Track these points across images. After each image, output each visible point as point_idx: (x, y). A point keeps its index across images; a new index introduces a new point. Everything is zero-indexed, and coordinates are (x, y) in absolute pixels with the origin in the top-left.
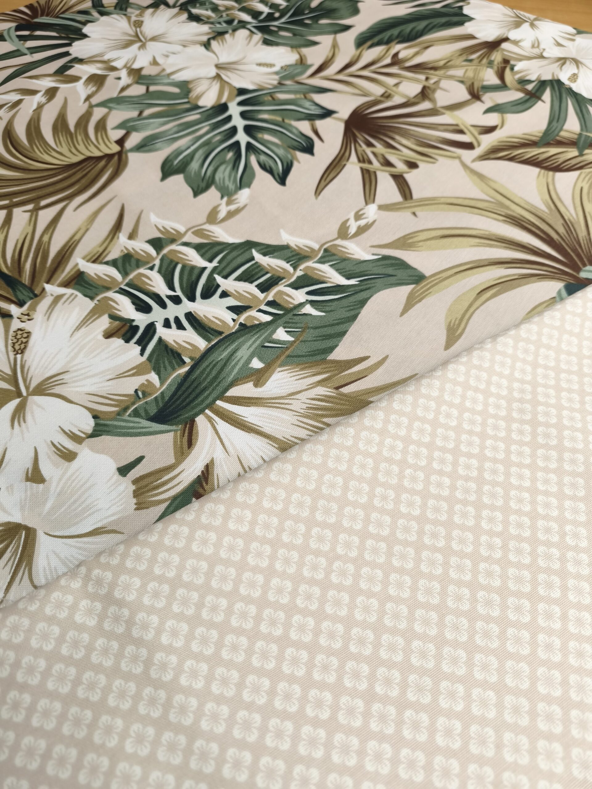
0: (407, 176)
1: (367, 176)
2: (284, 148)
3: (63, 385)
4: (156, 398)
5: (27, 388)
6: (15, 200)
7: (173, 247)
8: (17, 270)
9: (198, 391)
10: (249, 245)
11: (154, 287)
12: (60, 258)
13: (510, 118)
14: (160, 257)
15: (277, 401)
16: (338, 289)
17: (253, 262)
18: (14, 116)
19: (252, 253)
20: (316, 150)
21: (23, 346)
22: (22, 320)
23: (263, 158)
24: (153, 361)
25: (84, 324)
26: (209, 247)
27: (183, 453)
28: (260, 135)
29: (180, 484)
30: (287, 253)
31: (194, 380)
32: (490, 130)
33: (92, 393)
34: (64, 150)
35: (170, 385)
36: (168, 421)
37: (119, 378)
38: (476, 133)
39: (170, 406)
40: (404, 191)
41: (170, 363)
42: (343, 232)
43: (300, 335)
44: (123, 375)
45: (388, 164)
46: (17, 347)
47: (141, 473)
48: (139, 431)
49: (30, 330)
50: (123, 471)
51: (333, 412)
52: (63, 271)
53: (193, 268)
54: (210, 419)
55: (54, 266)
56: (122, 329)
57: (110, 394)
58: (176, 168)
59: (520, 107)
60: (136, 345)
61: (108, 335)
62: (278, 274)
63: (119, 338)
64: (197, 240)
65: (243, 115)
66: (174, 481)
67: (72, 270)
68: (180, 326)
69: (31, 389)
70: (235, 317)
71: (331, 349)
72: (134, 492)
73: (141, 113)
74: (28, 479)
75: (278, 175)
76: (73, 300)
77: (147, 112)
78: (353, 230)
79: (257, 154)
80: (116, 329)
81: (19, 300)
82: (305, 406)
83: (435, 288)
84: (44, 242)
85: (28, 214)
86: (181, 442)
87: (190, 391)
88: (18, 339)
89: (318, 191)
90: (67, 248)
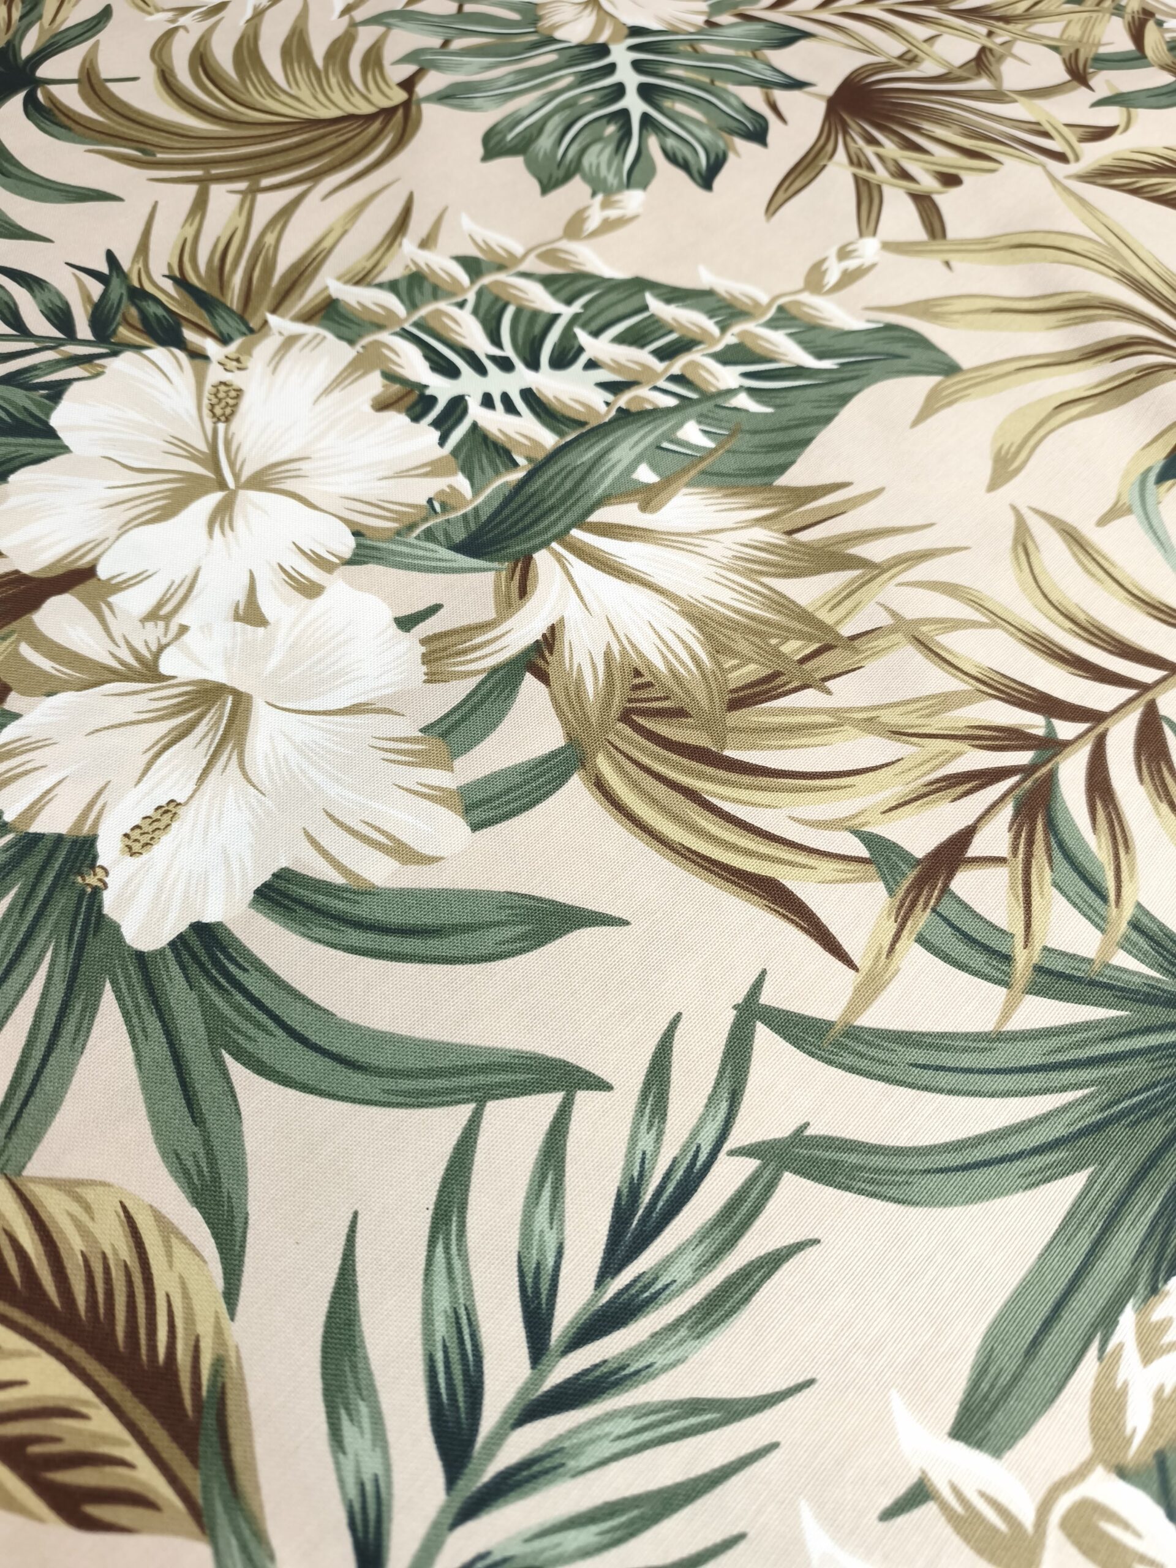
0: (938, 199)
1: (864, 189)
2: (712, 130)
3: (300, 479)
4: (465, 516)
5: (236, 476)
6: (214, 172)
7: (501, 277)
8: (217, 283)
9: (538, 511)
10: (639, 285)
11: (464, 337)
12: (296, 275)
13: (1144, 116)
14: (476, 287)
15: (680, 539)
16: (798, 371)
17: (645, 315)
18: (211, 30)
19: (644, 299)
20: (771, 137)
21: (228, 411)
22: (228, 367)
23: (671, 142)
24: (462, 456)
25: (338, 385)
26: (565, 281)
27: (510, 605)
28: (667, 104)
29: (504, 651)
30: (711, 302)
31: (533, 495)
32: (1102, 133)
33: (352, 497)
34: (305, 93)
35: (490, 498)
36: (486, 554)
37: (401, 477)
38: (1073, 140)
39: (489, 532)
40: (931, 225)
41: (492, 463)
42: (814, 279)
43: (727, 442)
44: (407, 474)
45: (904, 175)
46: (218, 411)
47: (437, 630)
48: (434, 564)
49: (243, 387)
50: (406, 623)
51: (780, 571)
52: (301, 296)
53: (535, 314)
54: (559, 558)
55: (286, 286)
56: (406, 399)
57: (384, 501)
58: (509, 145)
59: (1164, 100)
60: (432, 429)
61: (382, 405)
62: (690, 335)
63: (399, 411)
64: (547, 269)
65: (637, 66)
66: (494, 645)
67: (316, 296)
68: (510, 407)
69: (243, 479)
70: (610, 397)
71: (783, 468)
72: (423, 655)
73: (446, 43)
74: (237, 617)
75: (700, 172)
76: (319, 344)
77: (458, 44)
78: (832, 277)
79: (661, 135)
80: (395, 398)
81: (221, 333)
82: (730, 553)
83: (979, 389)
84: (266, 246)
85: (238, 197)
86: (508, 587)
87: (525, 510)
88: (220, 400)
89: (773, 206)
90: (310, 260)
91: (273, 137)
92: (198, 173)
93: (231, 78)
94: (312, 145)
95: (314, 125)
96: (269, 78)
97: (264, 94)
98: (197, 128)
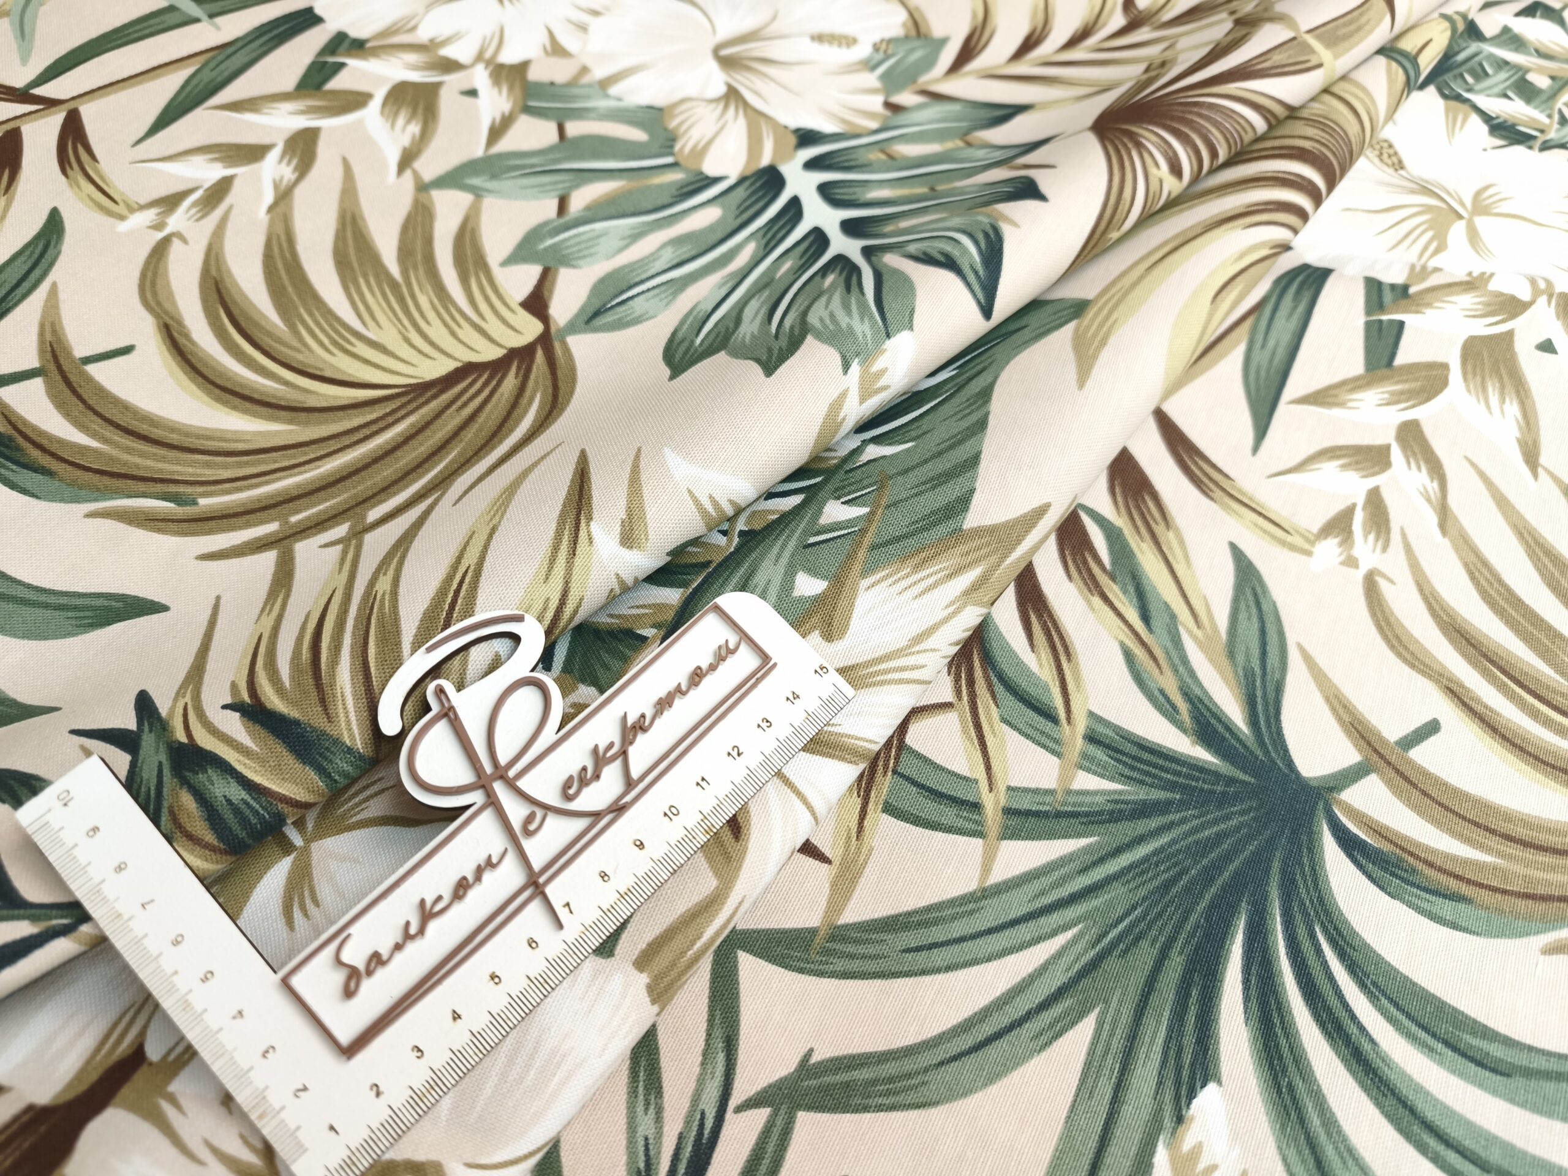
91: (367, 431)
92: (272, 527)
93: (276, 325)
94: (427, 433)
95: (421, 395)
96: (329, 314)
97: (331, 347)
98: (246, 433)
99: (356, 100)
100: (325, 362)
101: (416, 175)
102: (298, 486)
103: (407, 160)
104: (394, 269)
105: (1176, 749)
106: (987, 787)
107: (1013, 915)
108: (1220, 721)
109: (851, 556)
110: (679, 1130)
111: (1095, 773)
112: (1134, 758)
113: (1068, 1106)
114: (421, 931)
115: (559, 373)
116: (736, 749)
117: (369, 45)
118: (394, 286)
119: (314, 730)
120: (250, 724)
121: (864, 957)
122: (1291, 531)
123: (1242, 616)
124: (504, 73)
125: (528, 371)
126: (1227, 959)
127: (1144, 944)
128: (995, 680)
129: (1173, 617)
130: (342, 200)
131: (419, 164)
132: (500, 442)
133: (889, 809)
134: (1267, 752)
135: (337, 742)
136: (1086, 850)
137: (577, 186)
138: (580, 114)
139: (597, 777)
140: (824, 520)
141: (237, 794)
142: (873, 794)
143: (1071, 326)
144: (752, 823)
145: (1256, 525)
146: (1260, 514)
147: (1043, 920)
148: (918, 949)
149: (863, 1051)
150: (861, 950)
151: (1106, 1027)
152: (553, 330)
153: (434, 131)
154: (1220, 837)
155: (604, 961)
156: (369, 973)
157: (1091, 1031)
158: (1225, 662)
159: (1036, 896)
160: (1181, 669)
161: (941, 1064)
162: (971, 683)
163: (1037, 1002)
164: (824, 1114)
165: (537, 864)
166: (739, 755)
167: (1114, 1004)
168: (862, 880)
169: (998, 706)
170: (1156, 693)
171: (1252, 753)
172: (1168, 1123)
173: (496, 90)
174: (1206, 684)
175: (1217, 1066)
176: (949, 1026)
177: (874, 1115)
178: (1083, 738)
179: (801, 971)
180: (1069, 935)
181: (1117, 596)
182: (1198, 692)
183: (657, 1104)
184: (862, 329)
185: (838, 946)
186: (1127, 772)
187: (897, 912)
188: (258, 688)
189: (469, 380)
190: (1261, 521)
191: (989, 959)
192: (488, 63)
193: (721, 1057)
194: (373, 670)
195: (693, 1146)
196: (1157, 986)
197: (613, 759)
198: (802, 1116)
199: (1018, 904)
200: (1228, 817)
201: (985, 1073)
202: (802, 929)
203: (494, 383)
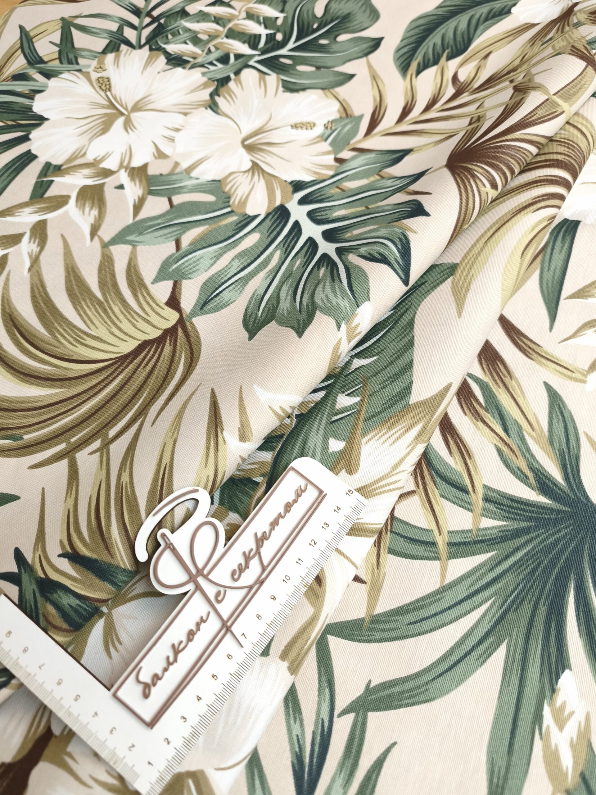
6: (71, 441)
18: (6, 288)
34: (102, 331)
65: (313, 217)
73: (178, 244)
77: (186, 241)
85: (97, 455)
91: (100, 387)
92: (63, 446)
93: (44, 335)
94: (131, 383)
95: (124, 362)
96: (70, 324)
97: (74, 343)
98: (40, 396)
99: (62, 201)
100: (73, 351)
101: (101, 239)
102: (72, 421)
103: (94, 231)
104: (98, 294)
105: (529, 499)
106: (438, 533)
107: (460, 597)
108: (550, 480)
109: (355, 426)
110: (312, 730)
111: (491, 518)
112: (510, 507)
113: (498, 691)
114: (175, 660)
115: (192, 340)
116: (313, 541)
117: (63, 168)
118: (100, 303)
119: (105, 563)
120: (74, 564)
121: (389, 630)
122: (574, 371)
123: (555, 421)
124: (136, 172)
125: (176, 341)
126: (567, 605)
127: (525, 603)
128: (434, 475)
129: (520, 427)
130: (65, 260)
131: (100, 233)
132: (169, 384)
133: (391, 551)
134: (575, 494)
135: (118, 567)
136: (491, 559)
137: (184, 232)
138: (178, 191)
139: (247, 566)
140: (338, 406)
141: (74, 602)
142: (382, 545)
143: (450, 279)
144: (326, 576)
145: (556, 370)
146: (557, 364)
147: (474, 599)
148: (415, 622)
149: (395, 678)
150: (387, 626)
151: (512, 648)
152: (184, 316)
153: (105, 212)
154: (557, 541)
155: (265, 658)
156: (154, 685)
157: (505, 652)
158: (549, 447)
159: (470, 587)
160: (527, 455)
161: (434, 679)
162: (423, 478)
163: (476, 641)
164: (381, 712)
165: (225, 617)
166: (315, 544)
167: (514, 637)
168: (383, 590)
169: (438, 489)
170: (516, 470)
171: (568, 495)
172: (548, 693)
173: (133, 183)
174: (540, 461)
175: (568, 660)
176: (435, 660)
177: (405, 709)
178: (482, 500)
179: (359, 641)
180: (488, 604)
181: (490, 420)
182: (537, 466)
183: (300, 718)
184: (344, 304)
185: (376, 626)
186: (506, 515)
187: (402, 605)
188: (74, 544)
189: (147, 350)
190: (558, 368)
191: (450, 623)
192: (126, 168)
193: (327, 691)
194: (128, 527)
195: (320, 736)
196: (534, 624)
197: (254, 556)
198: (370, 715)
199: (461, 592)
200: (559, 531)
201: (456, 681)
202: (357, 619)
203: (159, 350)
